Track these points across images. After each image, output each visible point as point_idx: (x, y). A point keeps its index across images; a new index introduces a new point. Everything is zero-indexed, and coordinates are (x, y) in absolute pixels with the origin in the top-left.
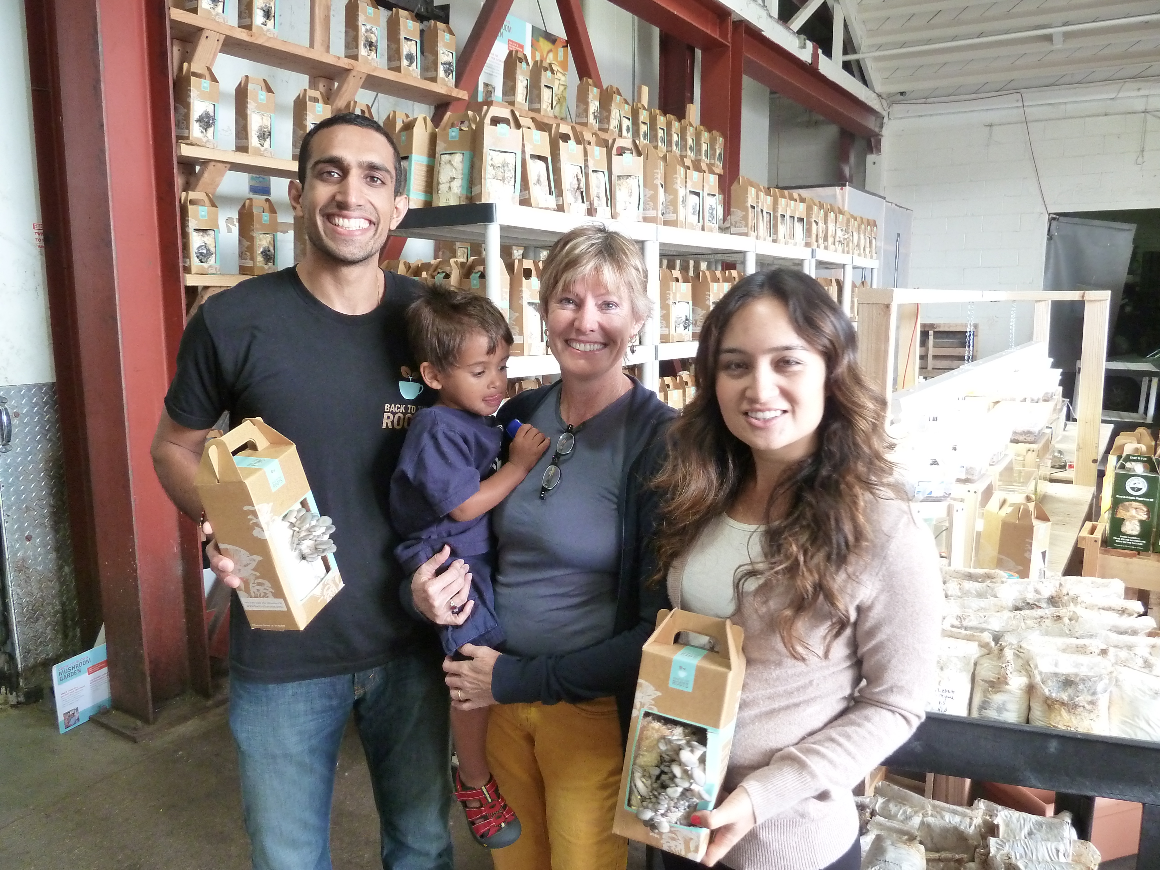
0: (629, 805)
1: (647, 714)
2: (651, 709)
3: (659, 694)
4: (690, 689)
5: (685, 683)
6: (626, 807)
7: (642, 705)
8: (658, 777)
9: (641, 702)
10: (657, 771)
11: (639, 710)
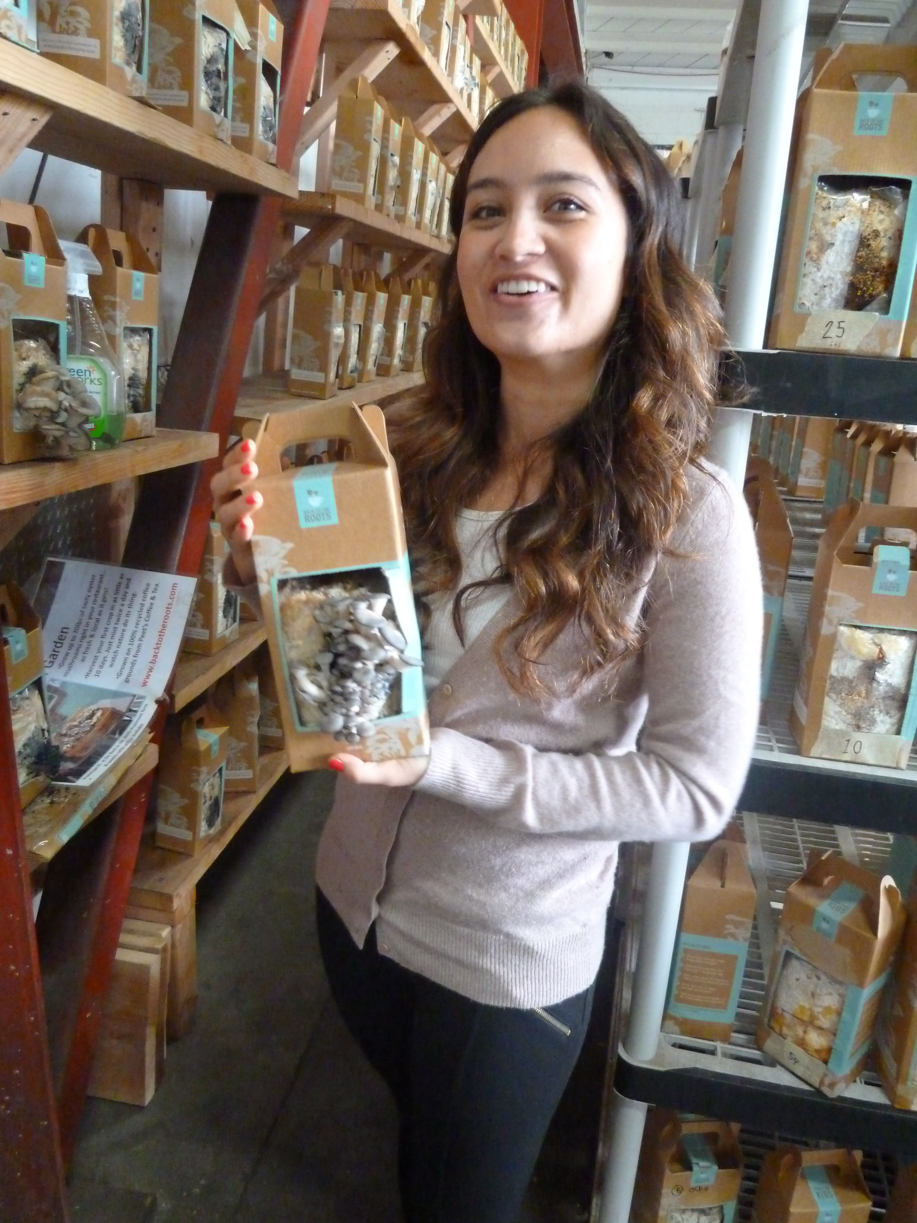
0: (302, 723)
1: (282, 584)
2: (285, 573)
3: (290, 545)
4: (334, 520)
5: (324, 513)
6: (299, 729)
7: (271, 573)
8: (333, 665)
9: (267, 571)
10: (328, 658)
11: (269, 583)
